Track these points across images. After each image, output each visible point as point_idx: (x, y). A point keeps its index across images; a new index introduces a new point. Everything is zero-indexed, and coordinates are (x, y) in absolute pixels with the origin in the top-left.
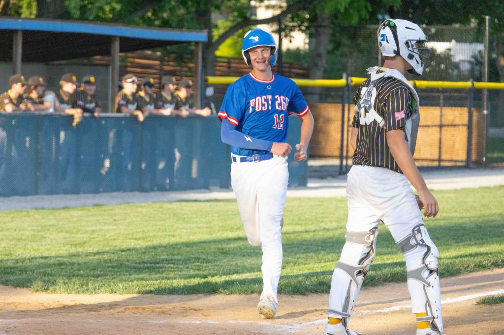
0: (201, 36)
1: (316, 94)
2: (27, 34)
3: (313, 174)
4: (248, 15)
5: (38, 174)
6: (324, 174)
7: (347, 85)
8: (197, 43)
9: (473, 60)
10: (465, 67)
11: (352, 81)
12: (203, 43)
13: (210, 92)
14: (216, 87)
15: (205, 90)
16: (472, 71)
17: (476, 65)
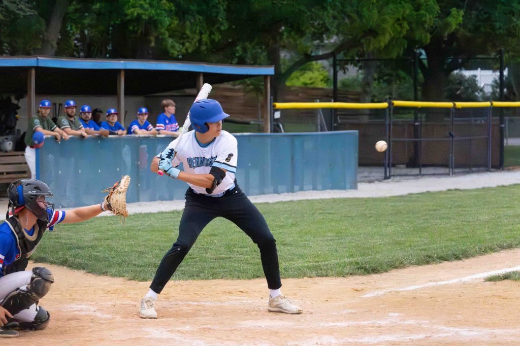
0: (270, 71)
1: (366, 114)
2: (128, 72)
3: (363, 179)
4: (309, 52)
5: (139, 185)
6: (372, 178)
7: (389, 107)
8: (266, 76)
9: (493, 83)
10: (488, 90)
11: (393, 104)
12: (271, 76)
13: (277, 115)
14: (283, 111)
15: (274, 113)
16: (494, 93)
17: (496, 87)
